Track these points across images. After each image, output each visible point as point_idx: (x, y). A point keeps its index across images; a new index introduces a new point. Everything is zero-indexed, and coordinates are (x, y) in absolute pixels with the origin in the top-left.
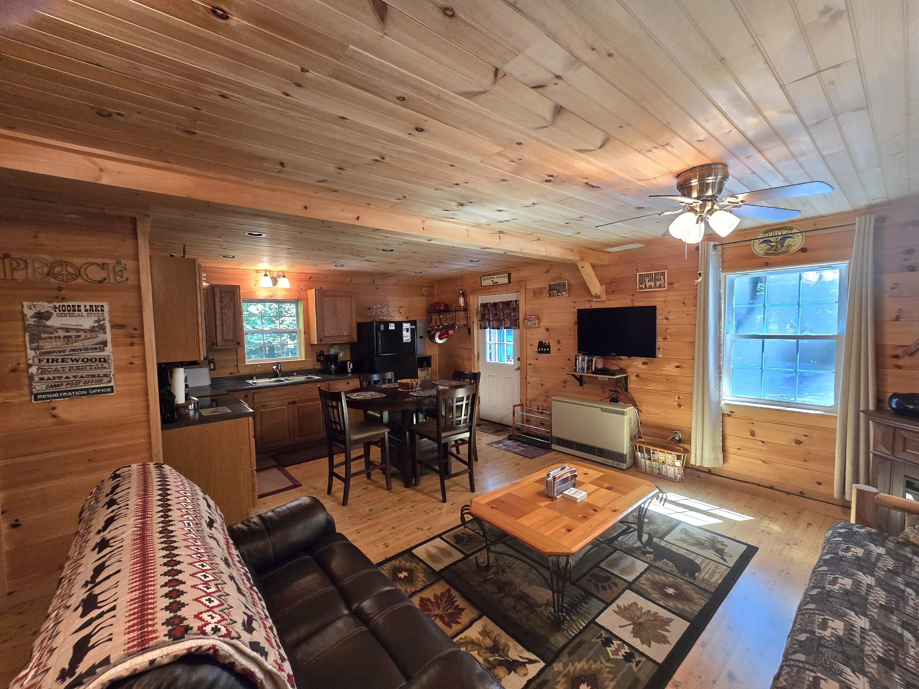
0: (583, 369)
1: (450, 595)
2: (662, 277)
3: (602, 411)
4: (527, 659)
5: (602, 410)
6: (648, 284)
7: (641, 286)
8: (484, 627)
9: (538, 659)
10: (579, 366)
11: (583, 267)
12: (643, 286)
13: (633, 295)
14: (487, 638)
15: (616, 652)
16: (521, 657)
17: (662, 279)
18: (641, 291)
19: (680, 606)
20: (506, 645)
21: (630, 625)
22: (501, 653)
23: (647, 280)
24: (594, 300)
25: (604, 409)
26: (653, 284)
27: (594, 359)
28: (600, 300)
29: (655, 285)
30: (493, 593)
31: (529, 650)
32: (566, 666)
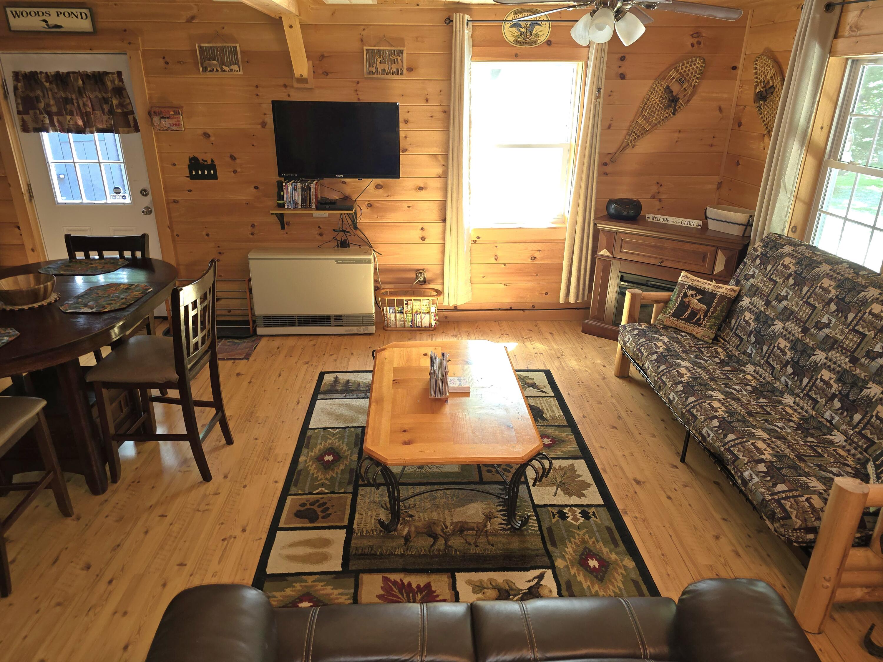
0: (295, 203)
1: (395, 583)
2: (399, 58)
3: (338, 263)
4: (535, 578)
5: (338, 261)
6: (380, 67)
7: (371, 69)
8: (469, 582)
9: (542, 570)
10: (287, 200)
11: (291, 27)
12: (373, 70)
13: (358, 83)
14: (485, 590)
15: (575, 519)
16: (529, 581)
17: (399, 61)
18: (371, 76)
19: (565, 450)
20: (507, 582)
21: (557, 489)
22: (512, 592)
23: (379, 60)
24: (296, 85)
25: (340, 259)
26: (386, 67)
27: (313, 186)
28: (306, 86)
29: (390, 69)
30: (432, 546)
31: (527, 570)
32: (563, 557)
